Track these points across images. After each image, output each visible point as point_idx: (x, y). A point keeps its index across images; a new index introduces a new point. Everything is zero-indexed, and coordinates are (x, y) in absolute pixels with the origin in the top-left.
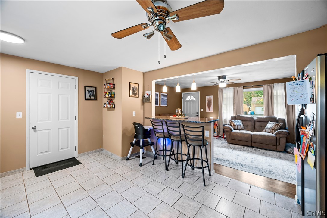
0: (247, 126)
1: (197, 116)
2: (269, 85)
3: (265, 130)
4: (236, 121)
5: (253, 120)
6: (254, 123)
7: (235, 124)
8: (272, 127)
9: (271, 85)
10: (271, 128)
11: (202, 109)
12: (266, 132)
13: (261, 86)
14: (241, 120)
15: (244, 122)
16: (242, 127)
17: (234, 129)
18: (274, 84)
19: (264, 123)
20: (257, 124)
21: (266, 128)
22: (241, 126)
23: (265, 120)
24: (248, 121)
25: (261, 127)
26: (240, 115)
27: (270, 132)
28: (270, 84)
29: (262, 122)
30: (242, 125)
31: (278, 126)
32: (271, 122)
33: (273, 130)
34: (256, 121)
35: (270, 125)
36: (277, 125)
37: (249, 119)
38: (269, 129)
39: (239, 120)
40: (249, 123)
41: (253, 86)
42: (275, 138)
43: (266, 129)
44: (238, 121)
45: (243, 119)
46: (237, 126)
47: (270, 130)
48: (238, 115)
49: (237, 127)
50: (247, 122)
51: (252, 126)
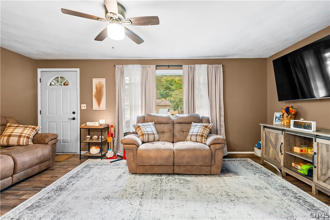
0: (163, 132)
1: (74, 119)
2: (190, 66)
3: (189, 137)
4: (147, 125)
5: (171, 121)
6: (172, 127)
7: (145, 130)
8: (200, 131)
9: (193, 66)
10: (199, 133)
11: (85, 105)
12: (191, 140)
13: (180, 67)
14: (153, 123)
15: (158, 126)
16: (157, 136)
17: (143, 143)
18: (196, 65)
19: (185, 125)
20: (177, 127)
21: (190, 134)
22: (153, 134)
23: (187, 121)
24: (163, 123)
25: (183, 132)
26: (152, 114)
27: (198, 140)
28: (191, 64)
29: (183, 124)
30: (155, 132)
31: (207, 129)
32: (195, 122)
33: (202, 136)
34: (174, 123)
35: (196, 129)
36: (206, 127)
37: (165, 121)
38: (197, 135)
39: (150, 123)
40: (166, 128)
41: (169, 66)
42: (210, 152)
43: (191, 136)
44: (149, 125)
45: (156, 121)
46: (148, 134)
47: (198, 137)
48: (148, 115)
49: (147, 136)
50: (162, 125)
51: (170, 131)
